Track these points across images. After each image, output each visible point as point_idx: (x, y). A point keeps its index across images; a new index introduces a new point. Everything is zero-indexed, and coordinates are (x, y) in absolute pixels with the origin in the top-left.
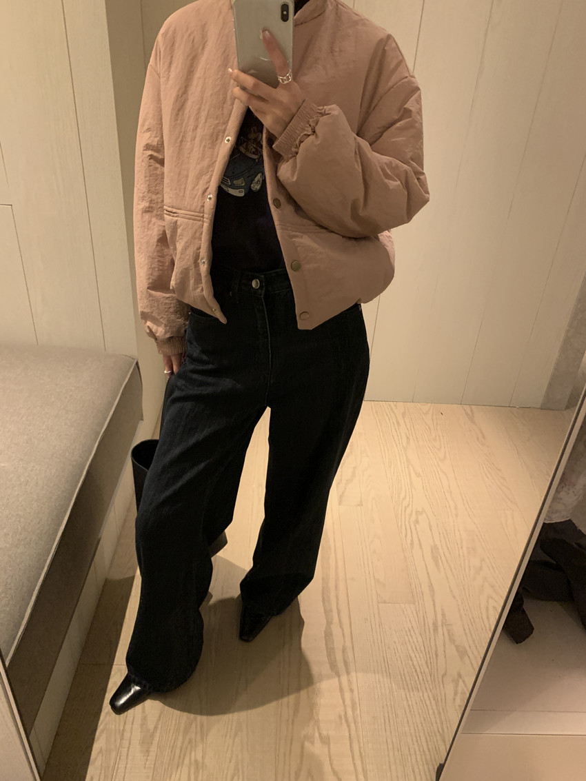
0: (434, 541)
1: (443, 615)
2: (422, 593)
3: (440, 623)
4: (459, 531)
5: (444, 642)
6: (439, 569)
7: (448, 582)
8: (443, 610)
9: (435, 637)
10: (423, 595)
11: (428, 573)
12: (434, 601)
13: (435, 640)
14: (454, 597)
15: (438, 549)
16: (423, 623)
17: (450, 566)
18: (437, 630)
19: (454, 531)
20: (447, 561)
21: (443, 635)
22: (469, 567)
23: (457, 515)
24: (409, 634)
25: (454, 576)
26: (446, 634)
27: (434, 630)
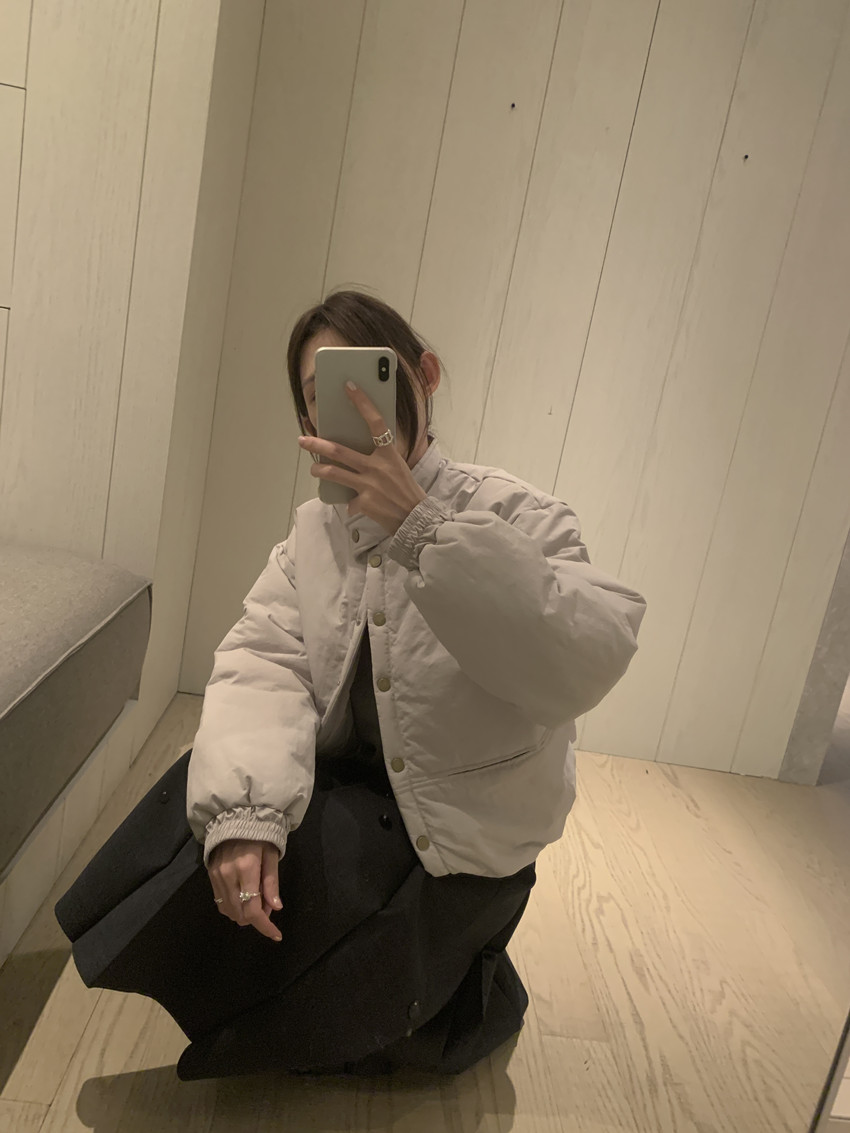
0: (633, 943)
1: (665, 1066)
2: (621, 1024)
3: (660, 1081)
4: (675, 932)
5: (673, 1115)
6: (647, 988)
7: (667, 1012)
8: (663, 1058)
9: (653, 1102)
10: (623, 1027)
11: (628, 993)
12: (643, 1039)
13: (654, 1107)
14: (681, 1037)
15: (641, 956)
16: (628, 1077)
17: (667, 985)
18: (656, 1091)
19: (667, 931)
20: (661, 977)
21: (669, 1101)
22: (702, 990)
23: (668, 908)
24: (603, 1093)
25: (676, 1003)
26: (675, 1102)
27: (650, 1091)
